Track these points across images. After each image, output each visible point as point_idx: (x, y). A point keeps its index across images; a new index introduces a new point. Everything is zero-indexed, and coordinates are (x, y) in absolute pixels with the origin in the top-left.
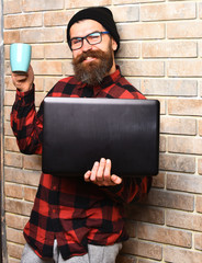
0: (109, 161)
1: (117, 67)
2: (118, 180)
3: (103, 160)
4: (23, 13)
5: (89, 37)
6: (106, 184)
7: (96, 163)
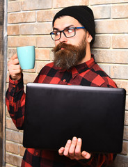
0: (80, 140)
1: (92, 56)
2: (87, 155)
3: (75, 138)
4: (22, 12)
5: (67, 29)
6: (77, 159)
7: (69, 141)
